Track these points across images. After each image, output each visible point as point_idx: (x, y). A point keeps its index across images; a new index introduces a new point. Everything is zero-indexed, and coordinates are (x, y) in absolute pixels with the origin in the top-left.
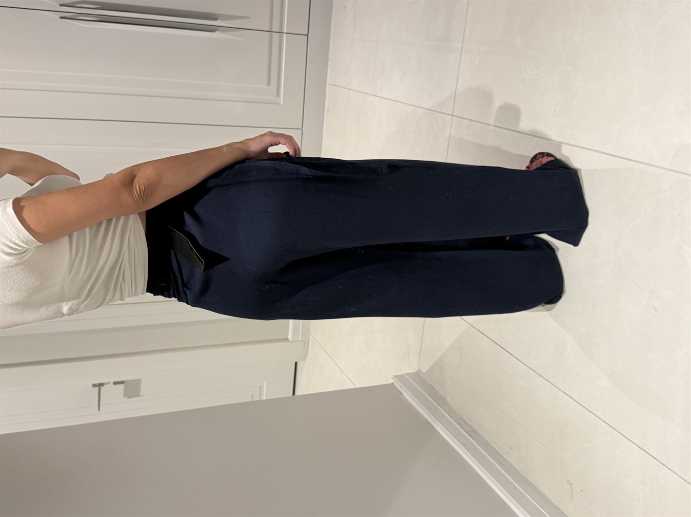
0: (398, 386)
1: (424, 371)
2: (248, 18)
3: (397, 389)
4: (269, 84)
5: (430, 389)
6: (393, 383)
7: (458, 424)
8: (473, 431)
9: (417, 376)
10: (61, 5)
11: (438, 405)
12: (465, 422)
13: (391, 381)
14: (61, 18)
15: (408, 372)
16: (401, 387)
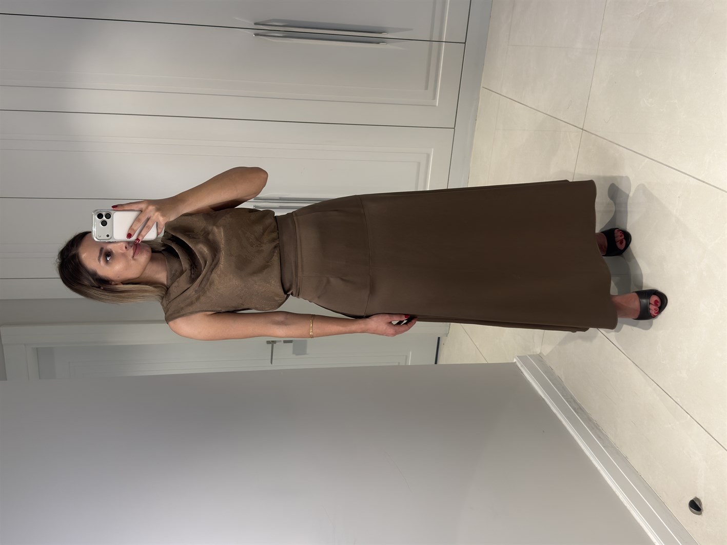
0: (519, 366)
1: (545, 355)
2: (411, 29)
3: (519, 368)
4: (426, 88)
5: (549, 371)
6: (515, 362)
7: (567, 401)
8: (580, 408)
9: (539, 358)
10: (256, 24)
11: (553, 384)
12: (575, 401)
13: (515, 360)
14: (256, 35)
15: (532, 354)
16: (522, 366)
